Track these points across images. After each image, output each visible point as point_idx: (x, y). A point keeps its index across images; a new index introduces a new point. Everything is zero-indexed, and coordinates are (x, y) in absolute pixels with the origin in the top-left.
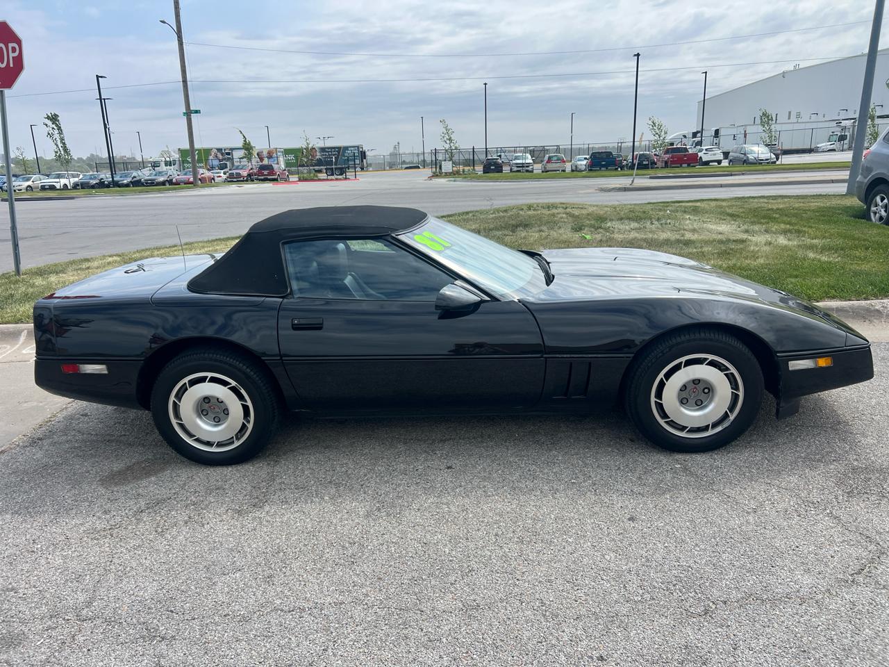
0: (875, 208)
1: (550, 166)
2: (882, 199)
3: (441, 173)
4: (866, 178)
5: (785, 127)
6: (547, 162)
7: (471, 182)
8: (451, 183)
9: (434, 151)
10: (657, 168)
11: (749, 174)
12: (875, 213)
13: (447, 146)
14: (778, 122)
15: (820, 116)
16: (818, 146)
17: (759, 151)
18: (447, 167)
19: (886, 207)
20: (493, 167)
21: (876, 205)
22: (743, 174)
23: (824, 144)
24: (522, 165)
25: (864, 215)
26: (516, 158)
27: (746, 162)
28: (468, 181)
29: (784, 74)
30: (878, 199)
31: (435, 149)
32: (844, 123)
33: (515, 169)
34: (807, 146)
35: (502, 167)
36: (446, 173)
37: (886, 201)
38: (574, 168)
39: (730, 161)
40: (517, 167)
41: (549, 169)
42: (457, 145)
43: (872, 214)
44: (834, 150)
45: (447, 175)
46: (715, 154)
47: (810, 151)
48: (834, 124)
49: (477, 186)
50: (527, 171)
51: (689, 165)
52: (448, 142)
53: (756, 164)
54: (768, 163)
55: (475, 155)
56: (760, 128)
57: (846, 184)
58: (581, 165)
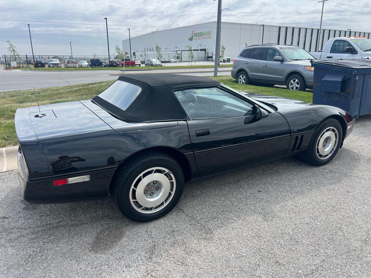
0: (240, 80)
1: (69, 65)
2: (243, 77)
3: (10, 67)
4: (236, 69)
5: (164, 53)
6: (67, 63)
7: (36, 71)
8: (24, 72)
9: (4, 57)
10: (120, 67)
11: (157, 70)
12: (240, 82)
13: (12, 54)
14: (153, 50)
15: (168, 49)
16: (171, 60)
17: (155, 61)
18: (14, 64)
19: (244, 79)
20: (39, 65)
21: (240, 79)
22: (155, 70)
23: (173, 60)
24: (55, 64)
25: (237, 82)
26: (51, 61)
27: (152, 65)
28: (33, 71)
29: (153, 33)
30: (241, 76)
31: (5, 55)
32: (178, 52)
33: (52, 66)
34: (168, 60)
35: (44, 65)
36: (13, 67)
37: (244, 77)
38: (80, 66)
39: (146, 65)
40: (53, 65)
41: (69, 66)
42: (18, 53)
43: (239, 82)
44: (176, 62)
45: (14, 68)
46: (138, 62)
47: (169, 62)
48: (175, 52)
49: (39, 73)
50: (58, 67)
51: (132, 66)
52: (12, 52)
53: (156, 66)
54: (160, 66)
55: (28, 59)
56: (156, 53)
57: (214, 73)
58: (84, 65)
